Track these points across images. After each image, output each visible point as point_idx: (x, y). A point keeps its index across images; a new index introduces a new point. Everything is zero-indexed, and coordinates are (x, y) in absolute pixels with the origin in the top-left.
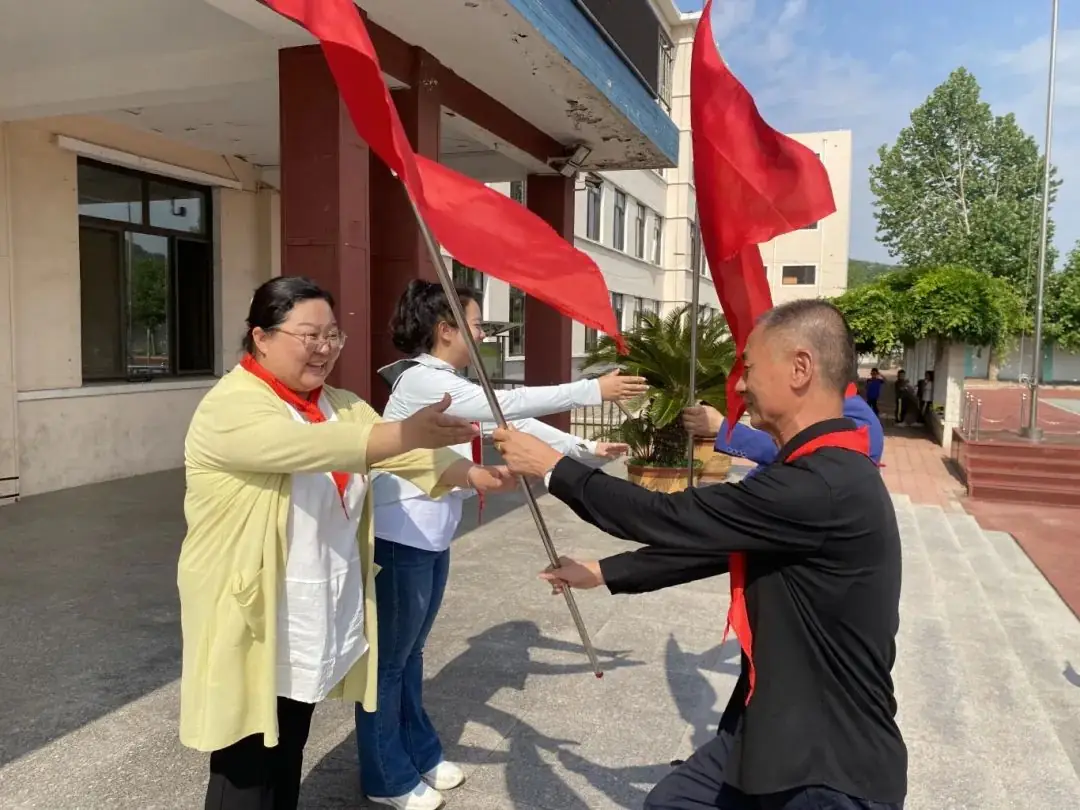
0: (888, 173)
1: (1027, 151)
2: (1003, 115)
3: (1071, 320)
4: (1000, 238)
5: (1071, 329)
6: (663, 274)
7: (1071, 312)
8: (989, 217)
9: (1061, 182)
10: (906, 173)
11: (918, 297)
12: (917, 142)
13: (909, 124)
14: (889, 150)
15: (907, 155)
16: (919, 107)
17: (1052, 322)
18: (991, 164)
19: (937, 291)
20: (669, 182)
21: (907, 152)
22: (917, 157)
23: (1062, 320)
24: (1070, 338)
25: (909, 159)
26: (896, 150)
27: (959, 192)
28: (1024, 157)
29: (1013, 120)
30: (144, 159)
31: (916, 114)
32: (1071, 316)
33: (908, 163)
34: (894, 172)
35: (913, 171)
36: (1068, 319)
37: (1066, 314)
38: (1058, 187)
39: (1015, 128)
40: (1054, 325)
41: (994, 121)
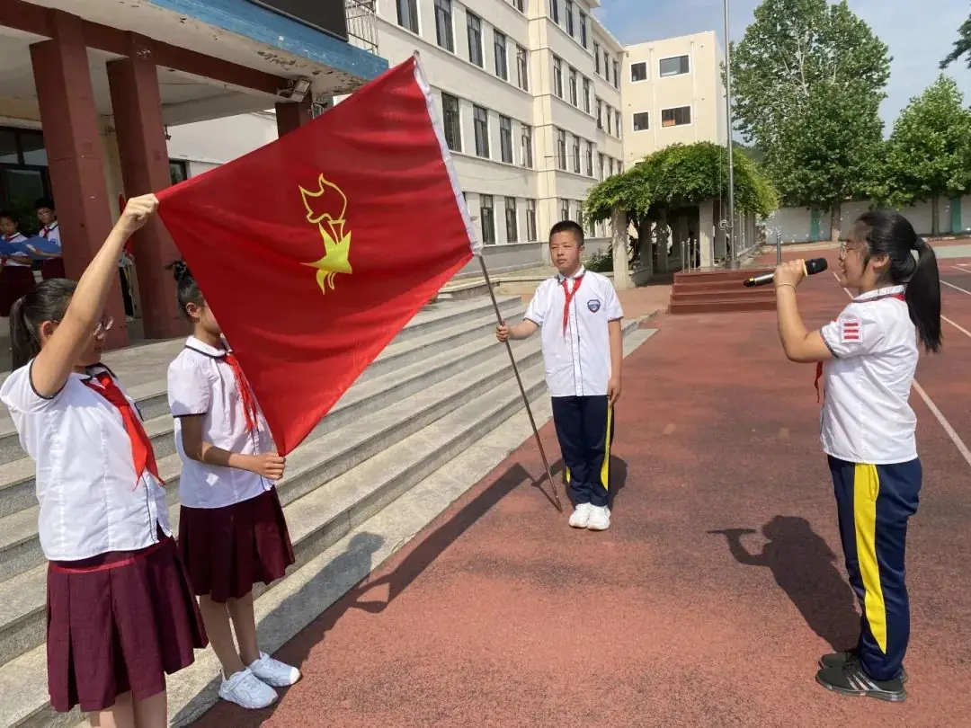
0: (737, 67)
1: (861, 34)
2: (838, 4)
3: (896, 181)
4: (833, 115)
5: (896, 189)
6: (537, 175)
7: (895, 174)
8: (822, 97)
9: (892, 59)
10: (754, 65)
11: (666, 170)
12: (761, 36)
13: (754, 21)
14: (736, 46)
15: (754, 49)
16: (761, 4)
17: (880, 185)
18: (829, 49)
19: (681, 164)
20: (534, 95)
21: (754, 46)
22: (763, 50)
23: (887, 182)
24: (894, 197)
25: (756, 53)
26: (743, 45)
27: (800, 78)
28: (858, 40)
29: (846, 8)
30: (12, 119)
31: (758, 10)
32: (894, 178)
33: (755, 56)
34: (743, 66)
35: (761, 63)
36: (892, 181)
37: (891, 177)
38: (889, 64)
39: (849, 14)
40: (880, 187)
41: (830, 9)
